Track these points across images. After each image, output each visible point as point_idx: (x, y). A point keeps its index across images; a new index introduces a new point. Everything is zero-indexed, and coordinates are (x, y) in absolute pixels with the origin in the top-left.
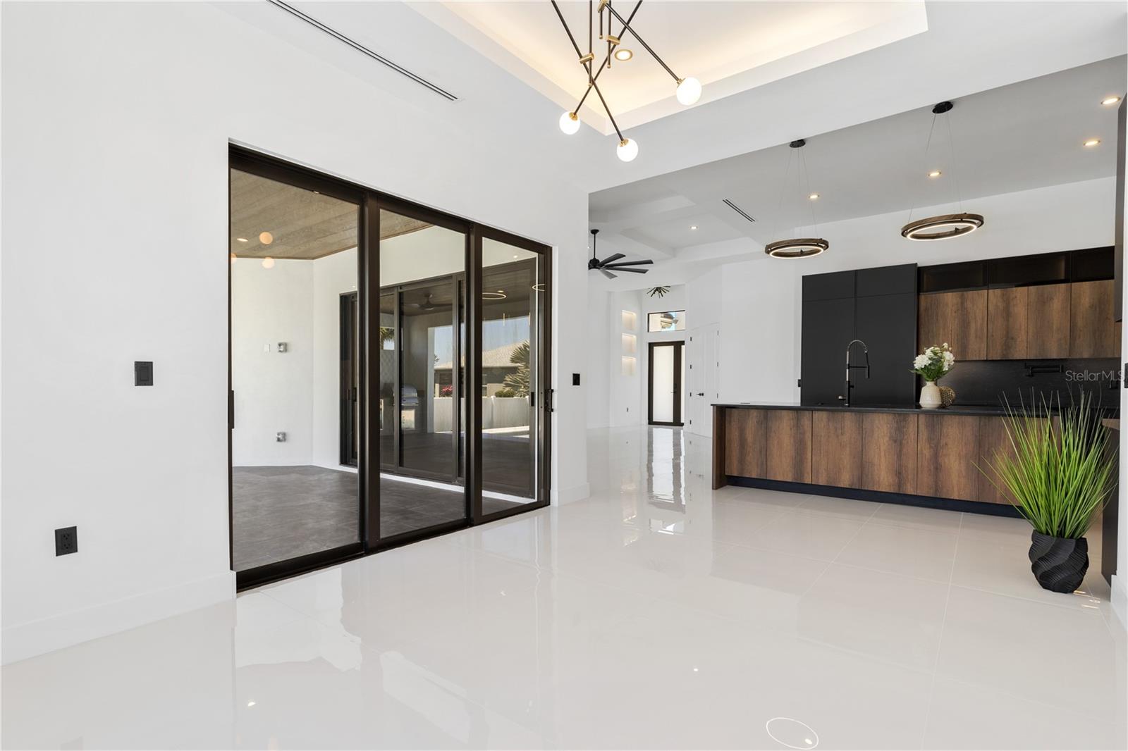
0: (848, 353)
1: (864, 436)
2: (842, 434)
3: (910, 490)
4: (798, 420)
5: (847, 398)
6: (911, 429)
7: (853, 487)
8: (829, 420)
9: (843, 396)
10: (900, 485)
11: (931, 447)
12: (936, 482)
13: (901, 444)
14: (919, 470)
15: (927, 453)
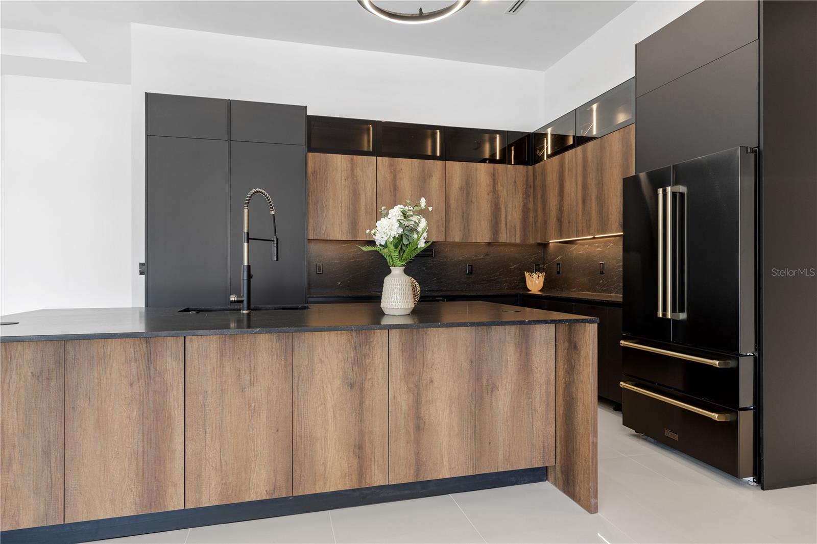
0: (246, 210)
1: (296, 381)
2: (252, 384)
3: (377, 478)
4: (150, 359)
5: (245, 299)
6: (378, 357)
7: (276, 496)
8: (223, 355)
9: (238, 295)
10: (361, 471)
11: (409, 389)
12: (417, 453)
13: (362, 389)
14: (392, 435)
15: (403, 400)
